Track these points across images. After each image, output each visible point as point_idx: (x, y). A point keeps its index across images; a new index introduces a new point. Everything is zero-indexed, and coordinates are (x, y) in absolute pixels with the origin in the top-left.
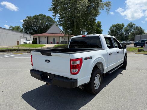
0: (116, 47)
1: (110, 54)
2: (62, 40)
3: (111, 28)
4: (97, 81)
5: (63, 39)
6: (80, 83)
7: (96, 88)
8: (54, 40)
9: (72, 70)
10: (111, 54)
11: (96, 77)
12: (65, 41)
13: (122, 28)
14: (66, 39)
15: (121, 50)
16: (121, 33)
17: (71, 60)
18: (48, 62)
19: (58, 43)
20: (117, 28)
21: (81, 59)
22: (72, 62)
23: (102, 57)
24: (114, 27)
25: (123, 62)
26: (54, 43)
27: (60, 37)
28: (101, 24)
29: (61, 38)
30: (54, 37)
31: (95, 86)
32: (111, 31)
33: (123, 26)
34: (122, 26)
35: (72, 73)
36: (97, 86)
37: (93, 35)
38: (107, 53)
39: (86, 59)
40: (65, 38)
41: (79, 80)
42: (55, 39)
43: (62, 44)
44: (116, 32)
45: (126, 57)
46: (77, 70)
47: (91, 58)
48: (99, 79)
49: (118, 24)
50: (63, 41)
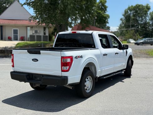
0: (114, 47)
1: (104, 55)
2: (31, 34)
3: (126, 12)
4: (89, 84)
5: (34, 32)
6: (70, 82)
7: (88, 91)
8: (16, 32)
9: (63, 67)
10: (106, 55)
11: (88, 78)
12: (37, 36)
13: (146, 13)
14: (38, 31)
15: (122, 51)
16: (144, 21)
17: (62, 57)
18: (35, 61)
19: (22, 39)
20: (136, 12)
21: (71, 58)
22: (63, 59)
23: (94, 57)
24: (131, 11)
25: (125, 67)
26: (16, 39)
27: (27, 27)
28: (106, 4)
29: (29, 28)
30: (15, 26)
31: (86, 89)
32: (126, 18)
33: (148, 8)
34: (146, 9)
35: (62, 71)
36: (88, 89)
37: (85, 31)
38: (101, 53)
39: (76, 57)
40: (36, 29)
41: (69, 78)
42: (17, 30)
43: (31, 41)
44: (134, 19)
45: (130, 61)
46: (68, 67)
47: (81, 57)
48: (91, 82)
49: (139, 6)
50: (34, 36)
